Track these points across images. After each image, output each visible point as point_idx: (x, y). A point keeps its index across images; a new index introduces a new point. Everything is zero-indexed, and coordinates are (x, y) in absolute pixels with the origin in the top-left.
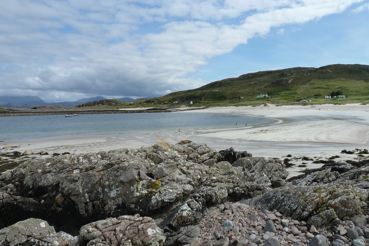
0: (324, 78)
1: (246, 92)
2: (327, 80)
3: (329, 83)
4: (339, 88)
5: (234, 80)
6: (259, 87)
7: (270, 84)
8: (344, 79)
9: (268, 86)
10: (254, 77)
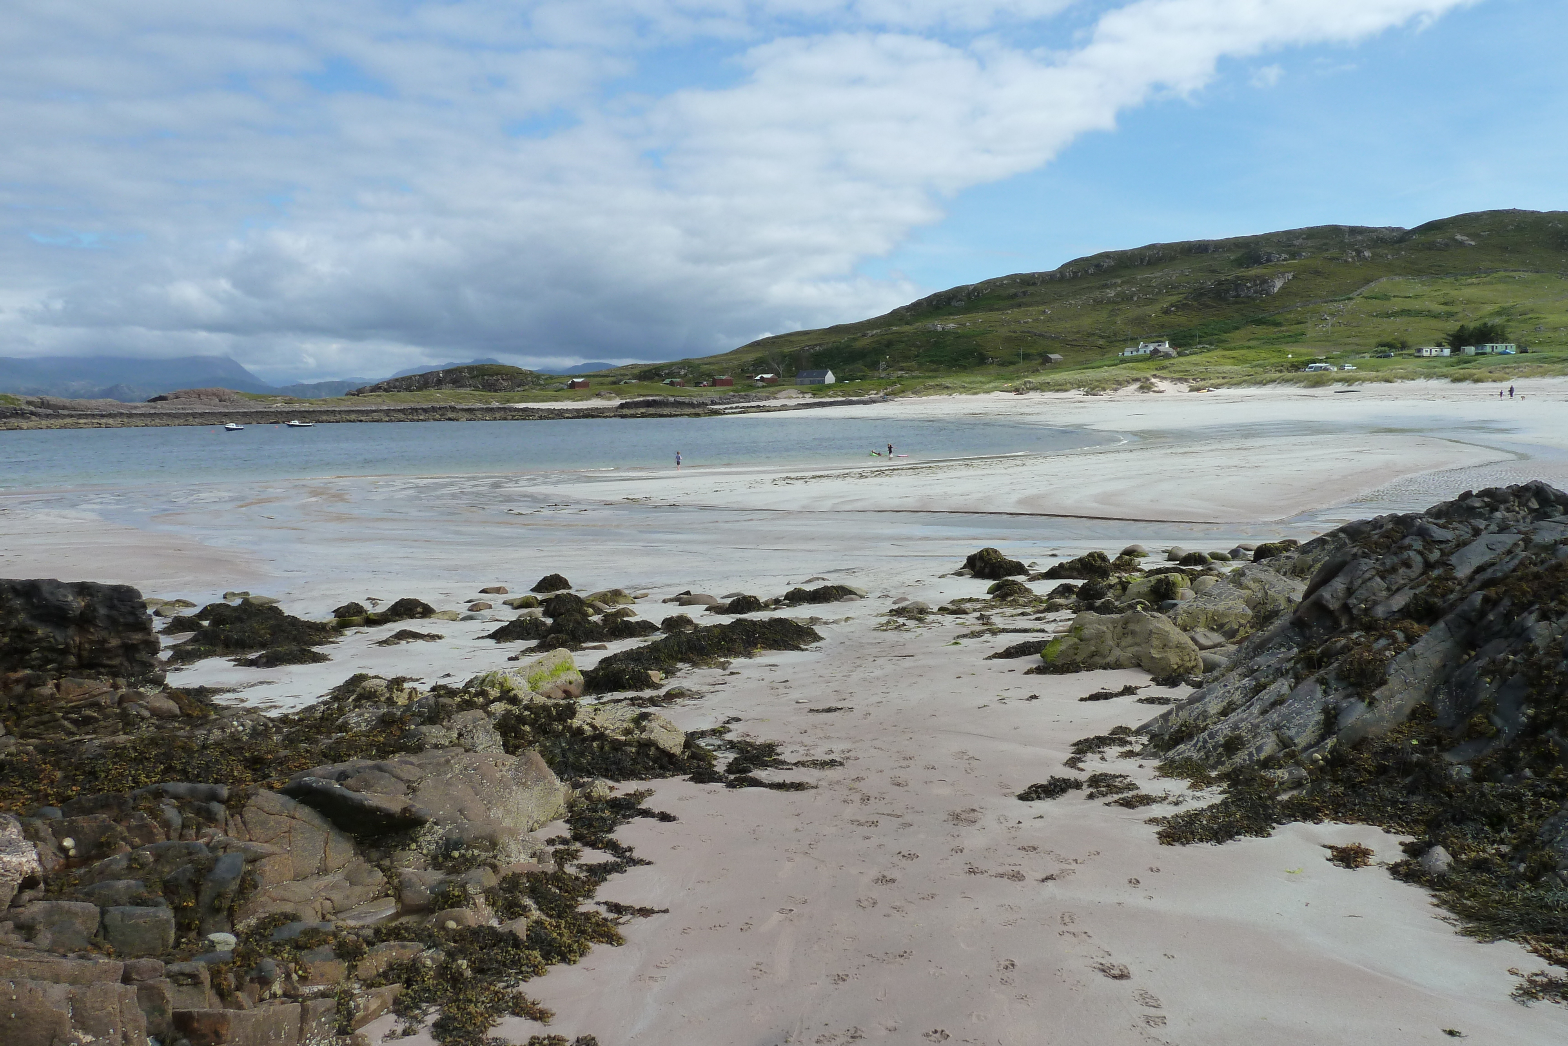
0: (1436, 272)
1: (1078, 332)
2: (1448, 280)
3: (1454, 293)
4: (1499, 313)
5: (1034, 284)
6: (1137, 312)
7: (1185, 298)
8: (1526, 275)
9: (1177, 307)
10: (1127, 267)
